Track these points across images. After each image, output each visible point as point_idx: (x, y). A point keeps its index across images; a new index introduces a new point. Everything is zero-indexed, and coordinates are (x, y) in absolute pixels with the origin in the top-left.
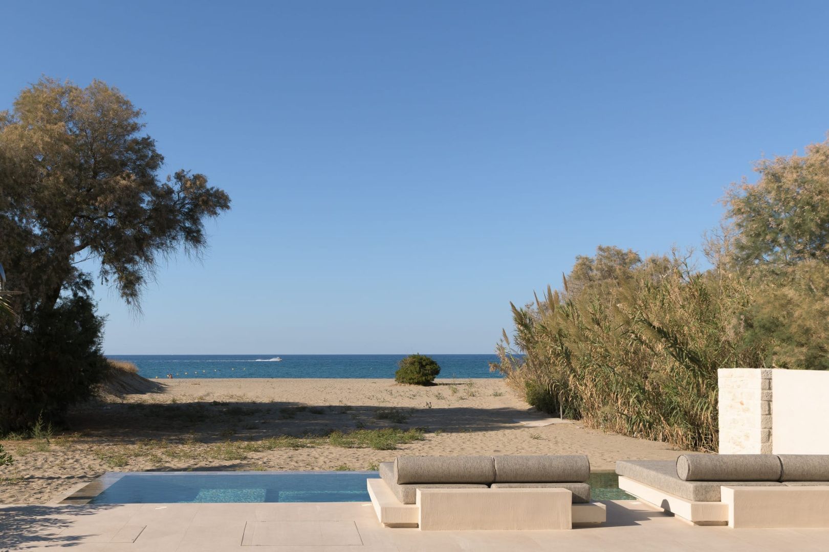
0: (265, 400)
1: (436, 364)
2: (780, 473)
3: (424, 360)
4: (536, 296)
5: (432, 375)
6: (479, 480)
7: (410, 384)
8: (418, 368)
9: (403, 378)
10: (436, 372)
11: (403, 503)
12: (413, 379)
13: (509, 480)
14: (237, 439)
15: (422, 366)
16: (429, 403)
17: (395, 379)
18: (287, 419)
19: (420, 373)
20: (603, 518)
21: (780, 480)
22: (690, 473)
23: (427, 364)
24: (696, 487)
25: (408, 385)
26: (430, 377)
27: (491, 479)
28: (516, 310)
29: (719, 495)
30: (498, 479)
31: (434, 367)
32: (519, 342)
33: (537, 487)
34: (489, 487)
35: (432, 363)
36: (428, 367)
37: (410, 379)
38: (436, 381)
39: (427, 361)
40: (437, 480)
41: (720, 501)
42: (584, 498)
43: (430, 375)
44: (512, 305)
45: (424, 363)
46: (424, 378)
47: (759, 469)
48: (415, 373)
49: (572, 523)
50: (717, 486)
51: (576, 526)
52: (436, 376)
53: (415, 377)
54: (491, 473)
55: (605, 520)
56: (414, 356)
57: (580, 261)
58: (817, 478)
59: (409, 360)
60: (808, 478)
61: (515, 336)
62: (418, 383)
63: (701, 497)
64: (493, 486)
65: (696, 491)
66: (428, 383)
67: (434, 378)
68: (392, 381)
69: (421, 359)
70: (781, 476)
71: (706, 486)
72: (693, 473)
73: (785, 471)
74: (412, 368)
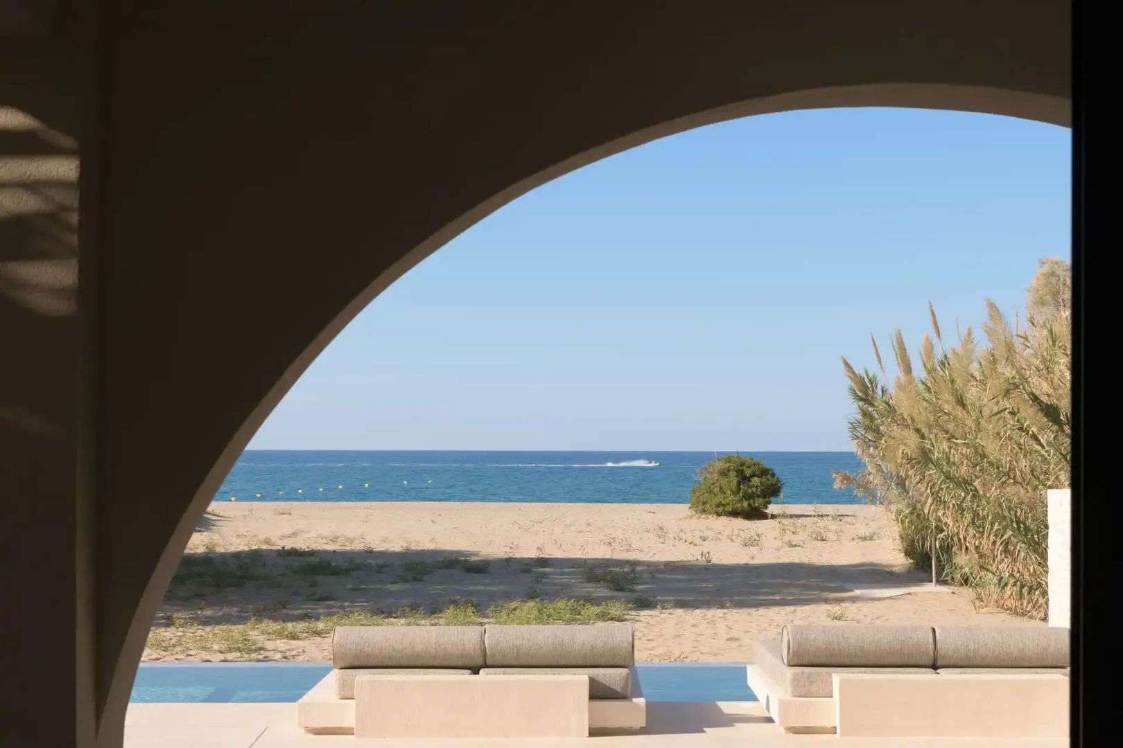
0: (396, 546)
1: (773, 475)
2: (932, 654)
3: (749, 467)
4: (875, 345)
5: (764, 497)
6: (460, 663)
7: (719, 515)
8: (735, 482)
9: (704, 503)
10: (773, 491)
11: (338, 697)
12: (725, 506)
13: (507, 662)
14: (287, 619)
15: (744, 479)
16: (705, 552)
17: (689, 505)
18: (407, 581)
19: (738, 493)
20: (641, 722)
21: (935, 667)
22: (791, 653)
23: (754, 475)
24: (795, 675)
25: (715, 516)
26: (758, 502)
27: (479, 661)
28: (854, 373)
29: (830, 687)
30: (489, 662)
31: (768, 480)
32: (859, 435)
33: (547, 674)
34: (478, 673)
35: (764, 472)
36: (756, 481)
37: (718, 506)
38: (772, 509)
39: (753, 469)
40: (394, 663)
41: (832, 697)
42: (619, 690)
43: (759, 496)
44: (847, 365)
45: (748, 472)
46: (745, 504)
47: (899, 647)
48: (729, 492)
49: (589, 728)
50: (828, 673)
51: (594, 732)
52: (772, 499)
53: (727, 501)
54: (479, 652)
55: (644, 725)
56: (728, 458)
57: (1046, 269)
58: (992, 662)
59: (719, 465)
60: (978, 662)
61: (851, 423)
62: (734, 514)
63: (802, 690)
64: (482, 671)
65: (796, 682)
66: (755, 514)
67: (770, 503)
68: (683, 509)
69: (742, 464)
70: (935, 660)
71: (810, 674)
72: (796, 654)
73: (940, 651)
74: (724, 481)
